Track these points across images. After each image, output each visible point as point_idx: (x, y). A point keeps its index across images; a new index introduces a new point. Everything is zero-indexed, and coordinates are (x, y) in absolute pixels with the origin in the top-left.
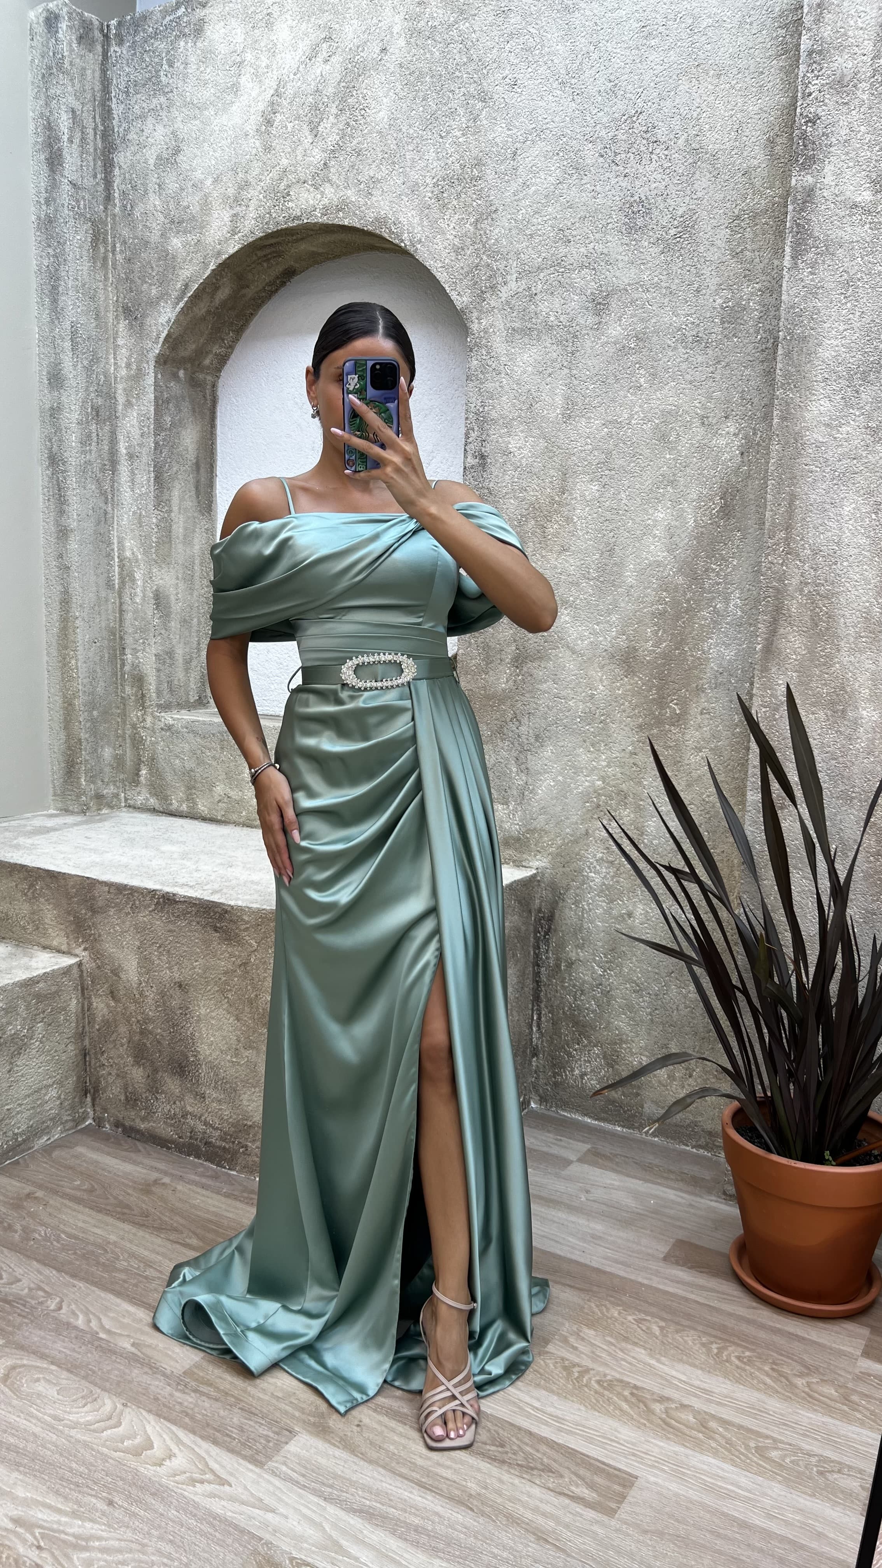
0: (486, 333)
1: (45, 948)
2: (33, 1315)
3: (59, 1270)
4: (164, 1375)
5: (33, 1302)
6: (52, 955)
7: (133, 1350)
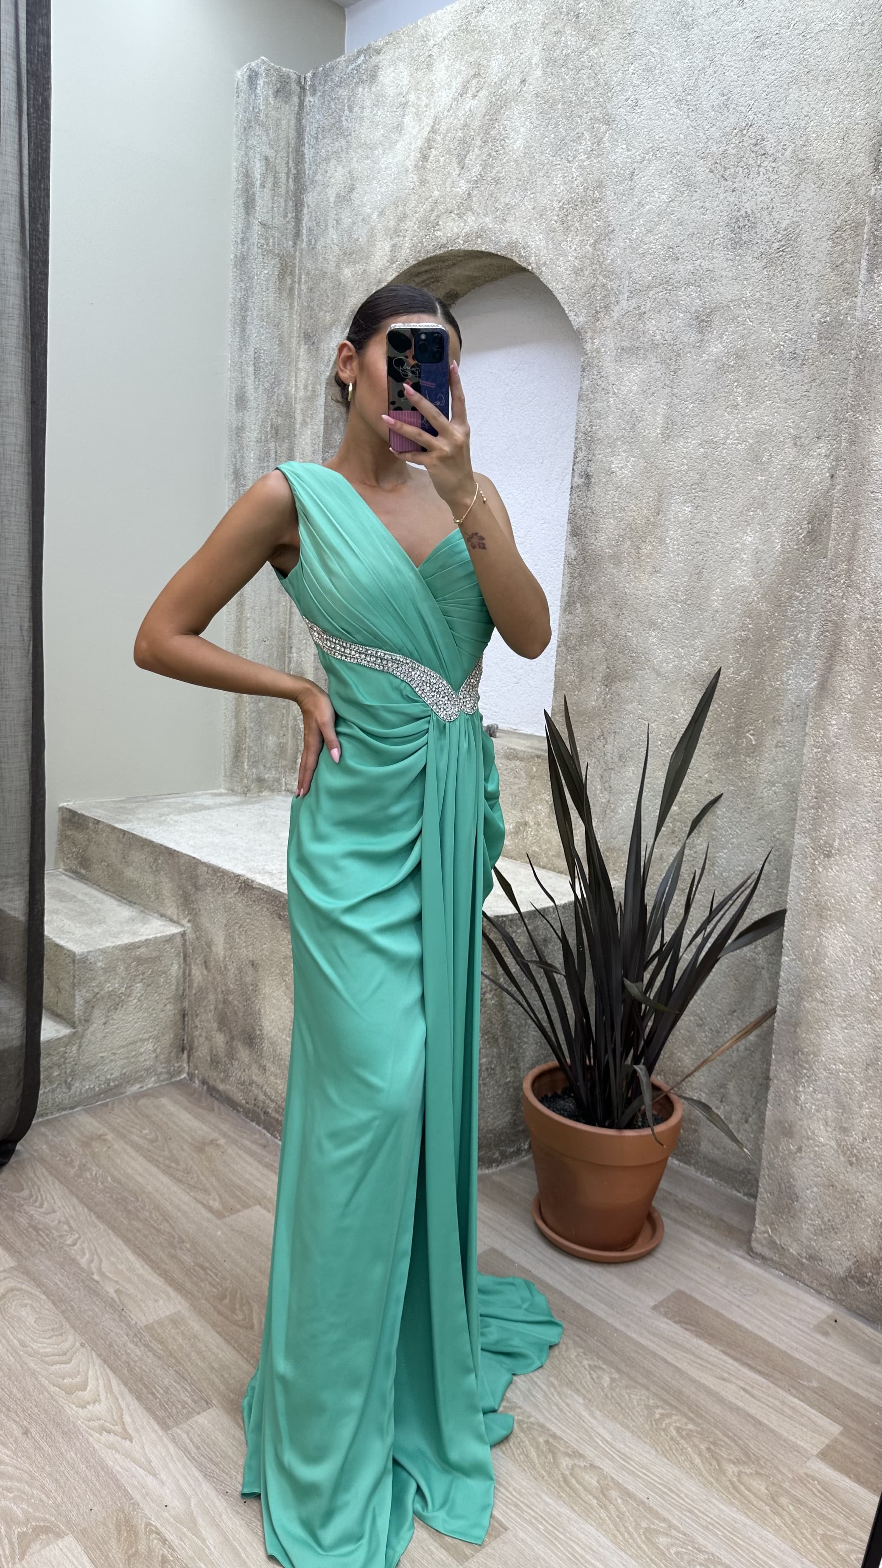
0: (598, 352)
1: (162, 915)
2: (50, 1246)
3: (90, 1209)
4: (128, 1325)
5: (56, 1234)
6: (163, 923)
7: (114, 1296)
